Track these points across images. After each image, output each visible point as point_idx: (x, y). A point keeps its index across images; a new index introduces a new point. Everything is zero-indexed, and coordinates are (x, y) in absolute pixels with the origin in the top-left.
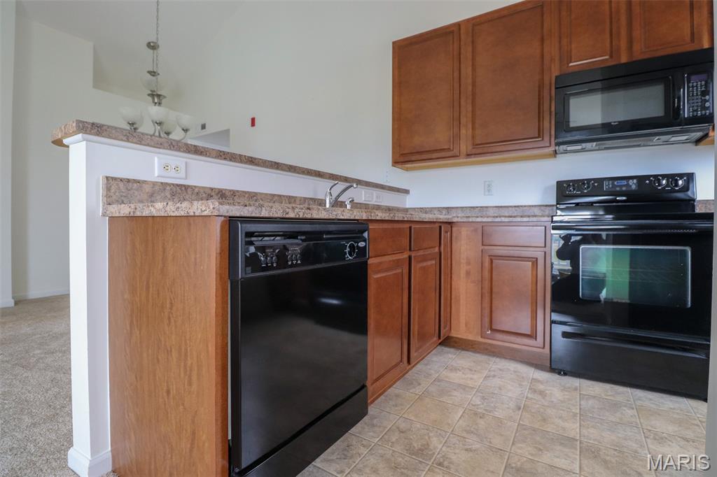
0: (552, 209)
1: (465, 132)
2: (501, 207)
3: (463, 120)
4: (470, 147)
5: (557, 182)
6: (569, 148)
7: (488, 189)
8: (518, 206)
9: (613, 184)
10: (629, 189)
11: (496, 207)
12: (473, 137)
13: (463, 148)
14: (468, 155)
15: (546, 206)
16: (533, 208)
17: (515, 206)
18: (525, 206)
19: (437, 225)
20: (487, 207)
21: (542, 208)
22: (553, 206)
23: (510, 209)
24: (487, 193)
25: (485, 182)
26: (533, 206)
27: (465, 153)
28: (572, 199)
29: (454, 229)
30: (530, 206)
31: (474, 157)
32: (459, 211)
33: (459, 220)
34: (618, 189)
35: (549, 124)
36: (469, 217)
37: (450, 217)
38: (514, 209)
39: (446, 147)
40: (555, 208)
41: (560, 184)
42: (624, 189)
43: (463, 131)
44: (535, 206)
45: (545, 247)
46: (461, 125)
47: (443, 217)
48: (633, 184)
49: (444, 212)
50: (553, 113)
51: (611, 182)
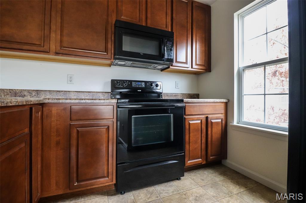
0: (109, 95)
1: (55, 36)
2: (79, 92)
3: (53, 27)
4: (59, 48)
5: (112, 80)
6: (119, 63)
7: (70, 79)
8: (90, 92)
9: (136, 83)
10: (142, 87)
11: (76, 92)
12: (61, 41)
13: (53, 47)
14: (57, 54)
15: (106, 92)
16: (99, 93)
17: (88, 92)
18: (94, 92)
19: (27, 108)
20: (69, 91)
21: (104, 93)
22: (109, 92)
23: (85, 93)
24: (69, 82)
25: (68, 75)
26: (98, 92)
27: (54, 51)
28: (119, 90)
29: (44, 109)
30: (97, 92)
31: (62, 56)
32: (48, 93)
33: (50, 101)
34: (138, 86)
35: (110, 46)
36: (59, 99)
37: (41, 99)
38: (87, 93)
39: (37, 43)
40: (110, 94)
41: (113, 81)
42: (140, 86)
43: (53, 35)
44: (100, 92)
45: (113, 118)
46: (52, 30)
47: (34, 99)
48: (143, 85)
49: (34, 94)
50: (113, 41)
51: (135, 83)
